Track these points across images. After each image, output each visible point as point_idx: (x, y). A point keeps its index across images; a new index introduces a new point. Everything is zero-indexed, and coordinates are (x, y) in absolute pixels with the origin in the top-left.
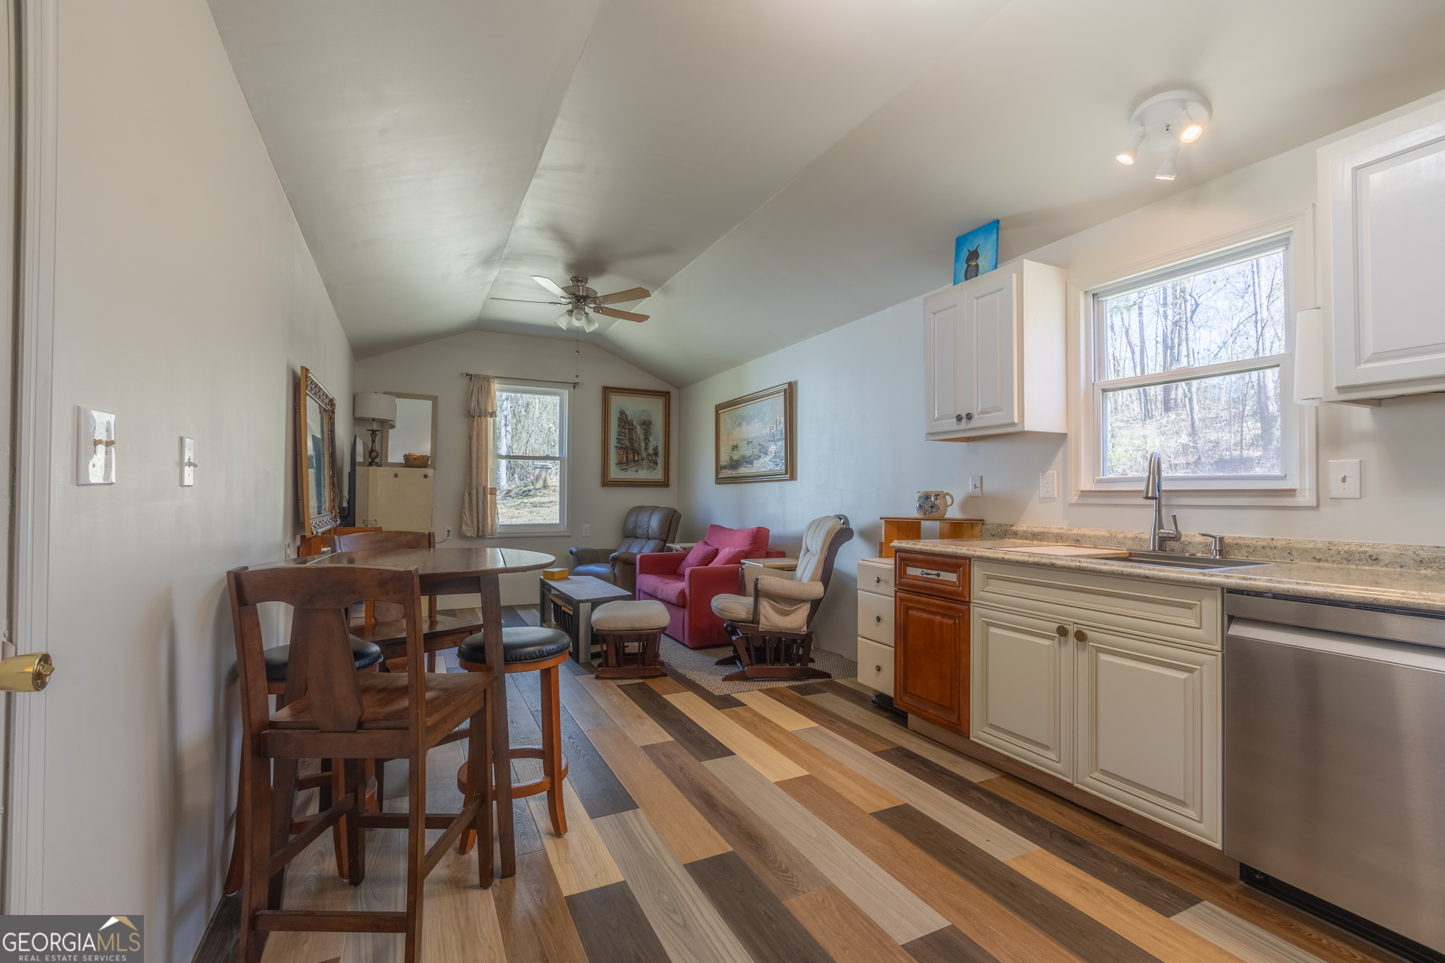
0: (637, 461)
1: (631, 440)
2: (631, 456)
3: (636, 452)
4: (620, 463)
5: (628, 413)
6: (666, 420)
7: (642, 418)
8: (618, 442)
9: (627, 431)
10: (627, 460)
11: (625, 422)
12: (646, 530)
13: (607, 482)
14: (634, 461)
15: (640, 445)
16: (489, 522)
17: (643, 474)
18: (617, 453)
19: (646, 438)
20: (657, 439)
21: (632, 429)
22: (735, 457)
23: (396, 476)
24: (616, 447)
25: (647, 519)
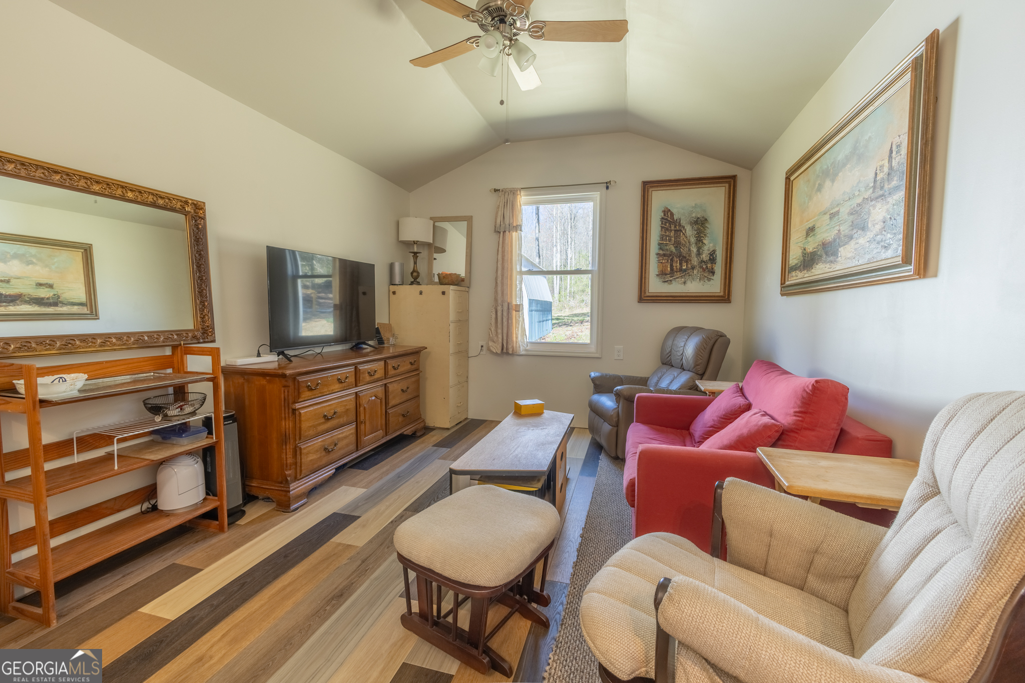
0: (685, 270)
1: (678, 245)
2: (677, 265)
3: (684, 259)
4: (662, 274)
5: (674, 211)
6: (729, 214)
7: (694, 215)
8: (661, 249)
9: (672, 234)
10: (672, 269)
11: (670, 223)
12: (681, 357)
13: (644, 297)
14: (681, 270)
15: (689, 250)
16: (515, 339)
17: (694, 287)
18: (659, 261)
19: (699, 240)
20: (715, 240)
21: (679, 230)
22: (810, 248)
23: (421, 293)
24: (657, 254)
25: (682, 344)
